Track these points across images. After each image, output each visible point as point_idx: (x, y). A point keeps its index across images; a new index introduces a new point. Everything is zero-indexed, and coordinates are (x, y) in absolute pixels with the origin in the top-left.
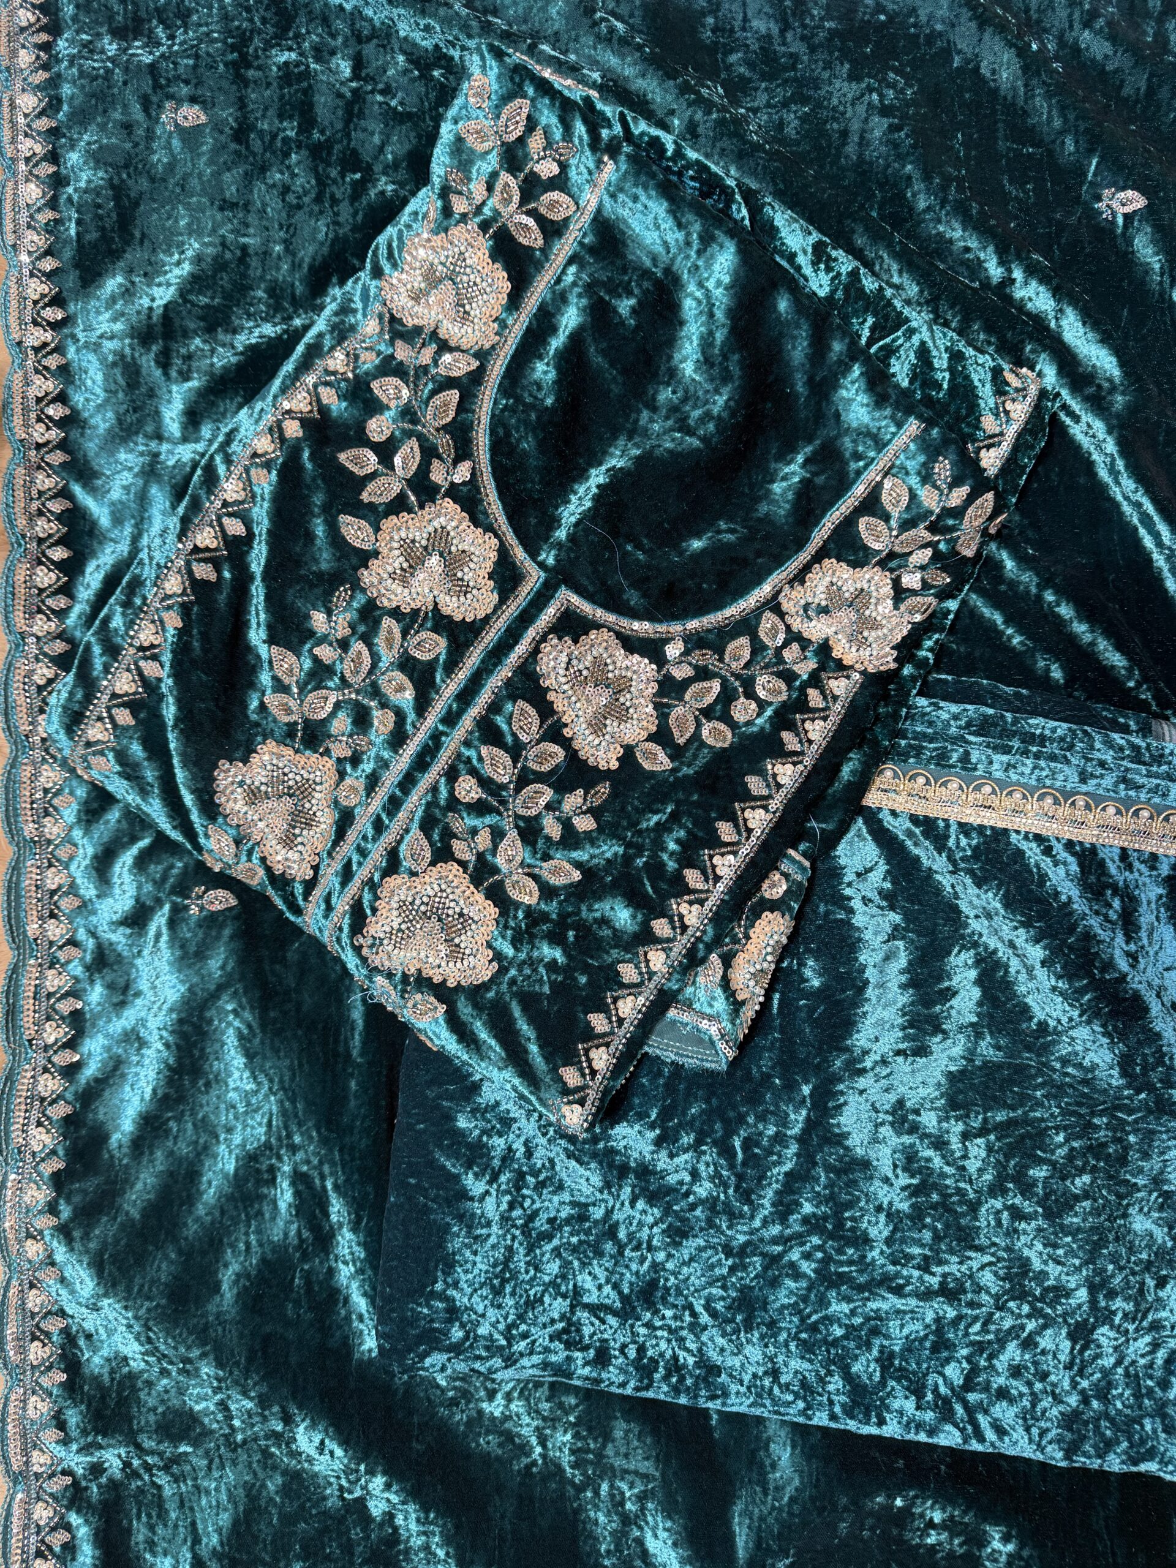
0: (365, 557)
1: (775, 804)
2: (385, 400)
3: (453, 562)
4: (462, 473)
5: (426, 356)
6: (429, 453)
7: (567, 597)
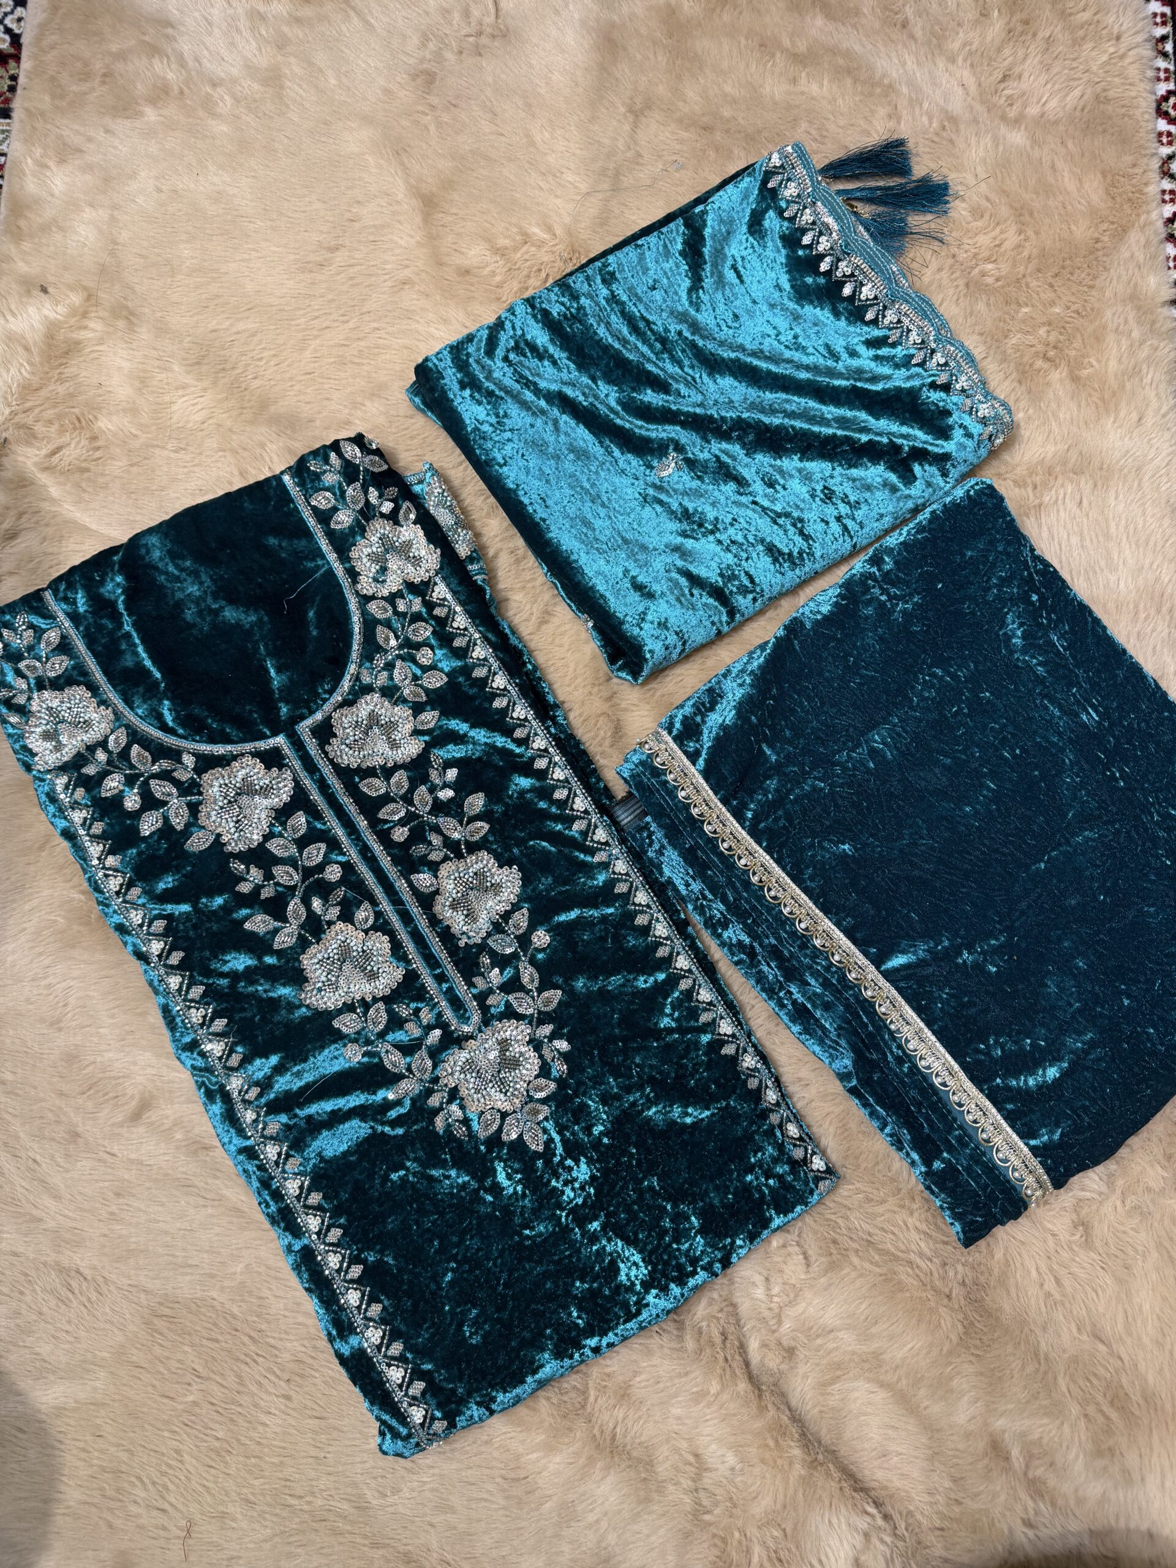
0: (218, 843)
1: (495, 665)
2: (116, 791)
3: (247, 789)
4: (189, 760)
5: (101, 756)
6: (165, 776)
7: (304, 727)
